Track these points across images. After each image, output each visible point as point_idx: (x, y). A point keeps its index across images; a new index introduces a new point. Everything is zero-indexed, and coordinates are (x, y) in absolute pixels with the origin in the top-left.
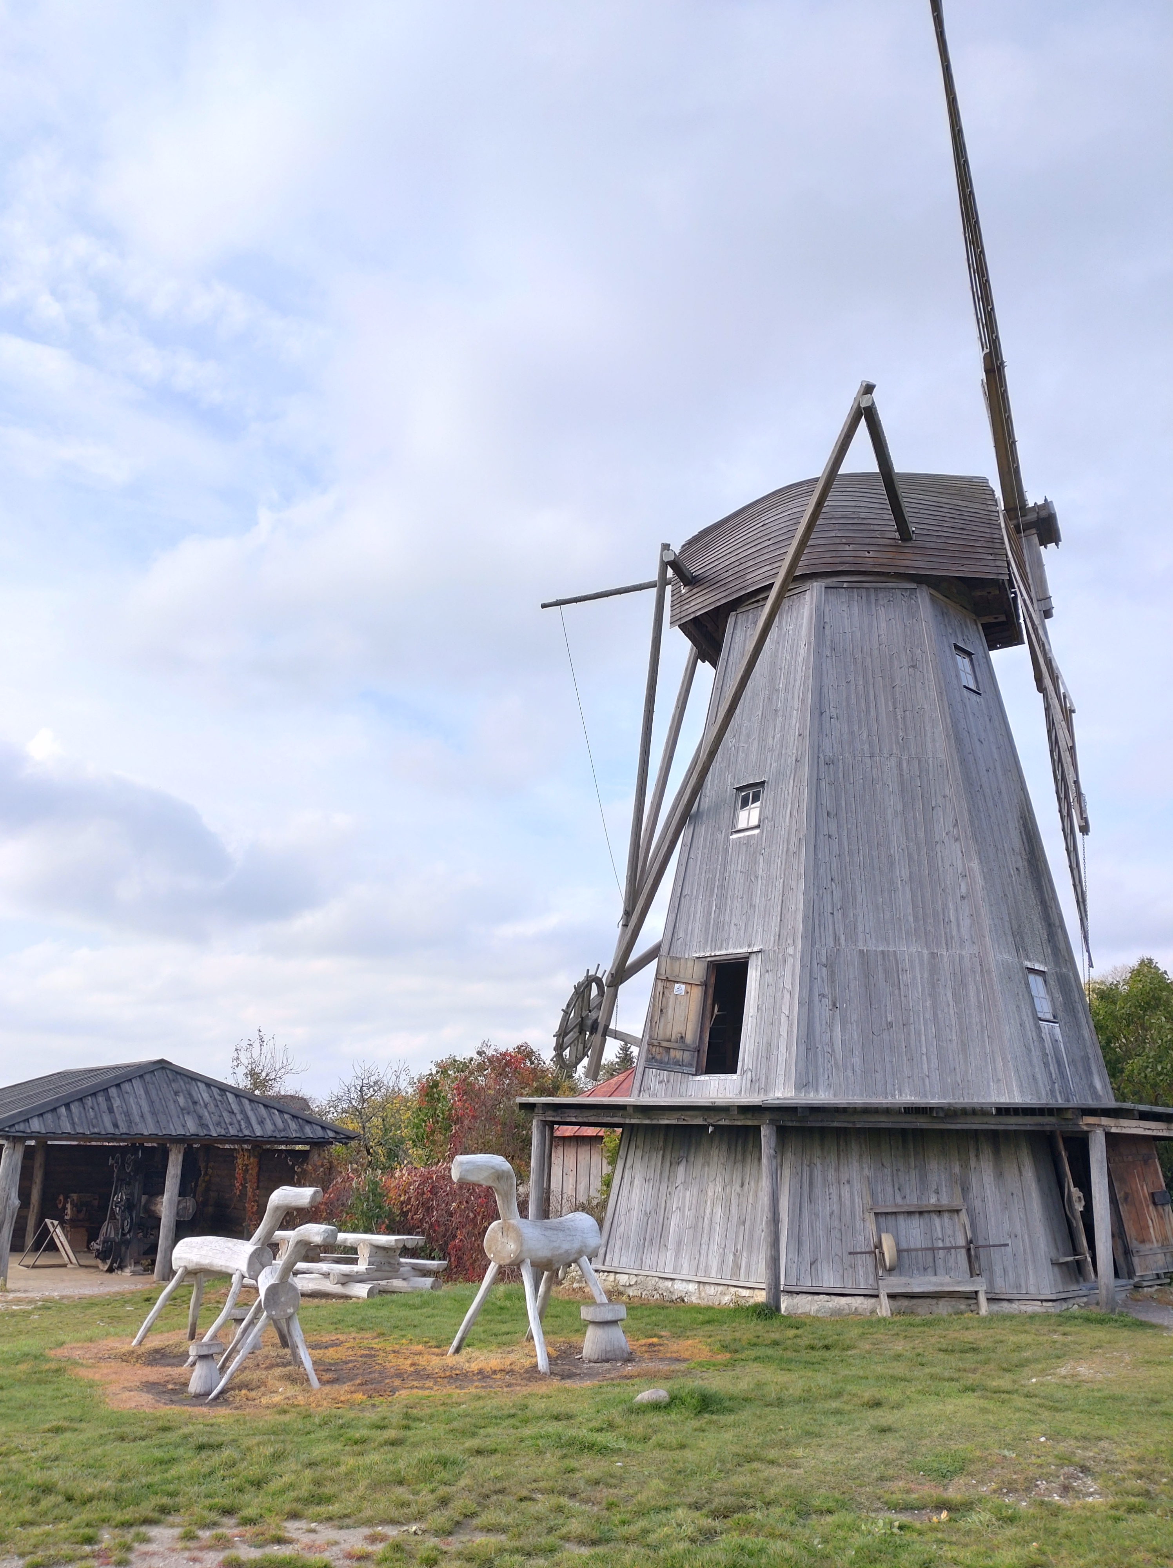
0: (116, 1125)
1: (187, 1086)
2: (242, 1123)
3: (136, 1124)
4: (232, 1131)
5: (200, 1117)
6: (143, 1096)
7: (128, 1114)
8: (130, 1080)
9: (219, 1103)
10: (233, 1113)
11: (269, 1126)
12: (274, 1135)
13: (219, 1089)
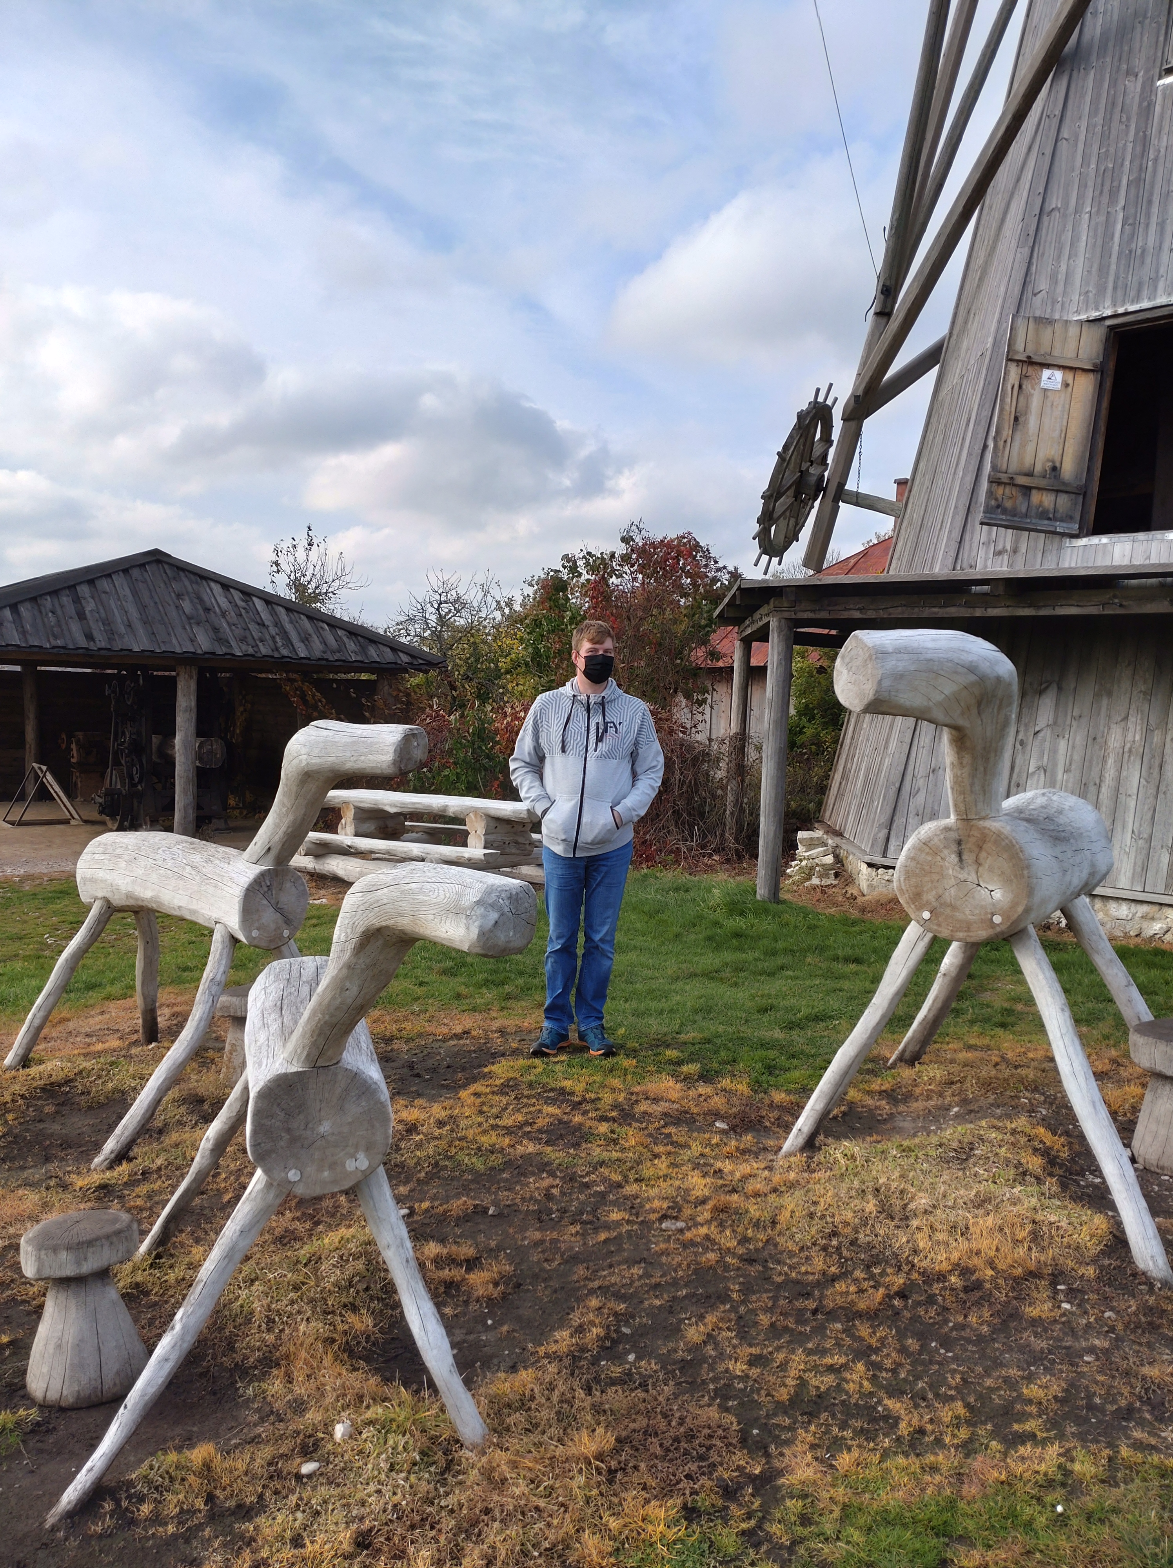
0: (90, 637)
1: (195, 586)
2: (278, 639)
3: (121, 636)
4: (264, 650)
5: (216, 630)
6: (130, 598)
7: (107, 622)
8: (109, 576)
9: (243, 611)
10: (264, 625)
11: (317, 647)
12: (325, 656)
13: (242, 592)
